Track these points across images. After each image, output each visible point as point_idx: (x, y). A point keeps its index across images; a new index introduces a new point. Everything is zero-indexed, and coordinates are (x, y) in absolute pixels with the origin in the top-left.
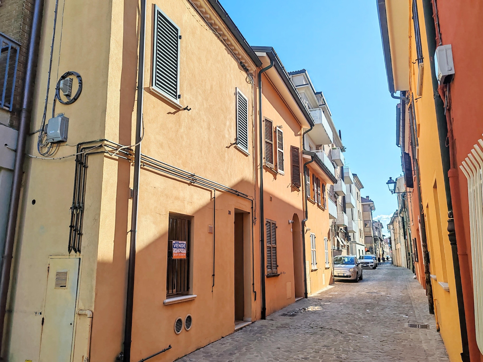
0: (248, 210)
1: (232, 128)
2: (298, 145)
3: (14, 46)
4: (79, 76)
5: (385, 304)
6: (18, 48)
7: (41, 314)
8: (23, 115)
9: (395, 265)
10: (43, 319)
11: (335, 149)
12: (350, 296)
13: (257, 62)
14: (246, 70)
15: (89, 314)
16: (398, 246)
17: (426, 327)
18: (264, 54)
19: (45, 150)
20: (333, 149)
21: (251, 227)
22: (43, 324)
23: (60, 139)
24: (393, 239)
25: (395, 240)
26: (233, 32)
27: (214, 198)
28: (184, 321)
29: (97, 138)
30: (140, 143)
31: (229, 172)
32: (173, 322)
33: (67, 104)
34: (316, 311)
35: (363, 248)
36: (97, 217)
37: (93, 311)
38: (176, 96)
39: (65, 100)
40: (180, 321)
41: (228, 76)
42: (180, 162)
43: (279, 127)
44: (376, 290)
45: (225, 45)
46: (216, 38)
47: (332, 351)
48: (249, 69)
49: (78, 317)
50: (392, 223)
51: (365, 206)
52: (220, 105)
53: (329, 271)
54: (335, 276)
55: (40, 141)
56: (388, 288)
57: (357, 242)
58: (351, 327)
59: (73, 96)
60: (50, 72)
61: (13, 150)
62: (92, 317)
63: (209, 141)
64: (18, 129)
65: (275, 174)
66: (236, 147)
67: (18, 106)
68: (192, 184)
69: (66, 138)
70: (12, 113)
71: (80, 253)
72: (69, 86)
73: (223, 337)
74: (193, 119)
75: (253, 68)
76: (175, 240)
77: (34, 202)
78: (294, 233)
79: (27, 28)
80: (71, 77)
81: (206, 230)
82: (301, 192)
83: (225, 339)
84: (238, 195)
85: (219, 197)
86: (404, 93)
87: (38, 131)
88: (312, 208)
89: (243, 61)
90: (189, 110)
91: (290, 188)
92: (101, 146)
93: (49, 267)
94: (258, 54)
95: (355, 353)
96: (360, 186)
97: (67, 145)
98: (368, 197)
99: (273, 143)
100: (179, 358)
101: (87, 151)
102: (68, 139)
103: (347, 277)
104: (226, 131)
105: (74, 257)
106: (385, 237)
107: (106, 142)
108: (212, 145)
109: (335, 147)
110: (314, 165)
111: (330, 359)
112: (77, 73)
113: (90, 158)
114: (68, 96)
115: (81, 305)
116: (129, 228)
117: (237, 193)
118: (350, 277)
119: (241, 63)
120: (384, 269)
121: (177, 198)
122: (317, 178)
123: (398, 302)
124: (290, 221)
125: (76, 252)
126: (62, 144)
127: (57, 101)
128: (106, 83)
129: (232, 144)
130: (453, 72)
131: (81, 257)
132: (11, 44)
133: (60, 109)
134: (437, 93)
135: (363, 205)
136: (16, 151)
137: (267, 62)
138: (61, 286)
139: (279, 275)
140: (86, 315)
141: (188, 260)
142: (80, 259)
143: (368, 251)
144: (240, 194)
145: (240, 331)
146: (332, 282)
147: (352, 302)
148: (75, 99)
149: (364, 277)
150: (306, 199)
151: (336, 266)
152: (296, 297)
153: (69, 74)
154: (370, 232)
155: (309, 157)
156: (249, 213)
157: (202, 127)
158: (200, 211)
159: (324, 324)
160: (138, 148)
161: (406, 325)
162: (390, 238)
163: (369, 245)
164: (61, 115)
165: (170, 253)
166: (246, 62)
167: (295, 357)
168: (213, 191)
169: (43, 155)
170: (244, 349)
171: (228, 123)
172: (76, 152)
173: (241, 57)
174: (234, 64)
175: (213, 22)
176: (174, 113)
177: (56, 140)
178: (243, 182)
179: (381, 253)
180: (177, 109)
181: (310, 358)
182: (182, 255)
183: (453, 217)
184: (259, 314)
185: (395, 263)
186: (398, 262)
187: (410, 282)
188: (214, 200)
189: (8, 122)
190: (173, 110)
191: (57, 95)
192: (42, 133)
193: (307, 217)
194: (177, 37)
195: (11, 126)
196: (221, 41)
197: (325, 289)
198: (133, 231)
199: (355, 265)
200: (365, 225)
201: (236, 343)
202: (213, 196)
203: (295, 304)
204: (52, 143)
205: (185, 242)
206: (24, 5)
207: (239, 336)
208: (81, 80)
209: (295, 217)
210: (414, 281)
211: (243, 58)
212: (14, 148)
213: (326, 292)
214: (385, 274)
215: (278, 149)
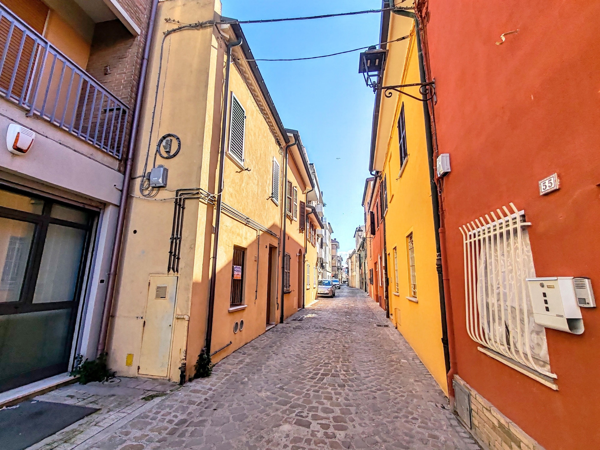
0: (276, 245)
1: (270, 186)
2: (304, 201)
3: (125, 108)
4: (178, 138)
5: (357, 312)
6: (127, 111)
7: (142, 318)
8: (129, 163)
9: (350, 287)
10: (145, 322)
11: (319, 204)
12: (332, 307)
13: (287, 140)
14: (280, 145)
15: (187, 318)
16: (354, 273)
17: (387, 326)
18: (292, 135)
19: (146, 192)
20: (318, 204)
21: (277, 258)
22: (144, 326)
23: (162, 185)
24: (350, 269)
25: (352, 269)
26: (275, 117)
27: (259, 235)
28: (239, 324)
29: (194, 187)
30: (221, 193)
31: (267, 217)
32: (234, 325)
33: (167, 158)
34: (314, 317)
35: (330, 274)
36: (193, 246)
37: (189, 315)
38: (241, 160)
39: (165, 155)
40: (237, 323)
41: (270, 148)
42: (241, 208)
43: (295, 187)
44: (347, 303)
45: (269, 126)
46: (264, 120)
47: (338, 342)
48: (281, 144)
49: (176, 321)
50: (350, 258)
51: (333, 245)
52: (264, 168)
53: (316, 289)
54: (318, 294)
55: (142, 185)
56: (354, 302)
57: (328, 270)
58: (342, 327)
59: (172, 153)
60: (151, 132)
61: (120, 190)
62: (189, 321)
63: (258, 194)
64: (124, 174)
65: (291, 220)
66: (271, 199)
67: (125, 156)
68: (247, 224)
69: (166, 185)
70: (120, 161)
71: (178, 272)
72: (169, 145)
73: (259, 336)
74: (250, 178)
75: (283, 144)
76: (236, 265)
77: (135, 232)
78: (299, 262)
79: (134, 95)
80: (171, 138)
81: (253, 259)
82: (304, 233)
83: (261, 337)
84: (272, 234)
85: (262, 235)
86: (377, 172)
87: (140, 177)
88: (309, 245)
89: (278, 138)
90: (248, 171)
91: (298, 231)
92: (198, 193)
93: (149, 283)
94: (289, 134)
95: (353, 343)
96: (331, 231)
97: (166, 190)
98: (335, 239)
99: (292, 198)
100: (235, 351)
101: (186, 196)
102: (167, 185)
103: (326, 294)
104: (267, 188)
105: (172, 275)
106: (343, 267)
107: (201, 191)
108: (259, 197)
109: (318, 203)
110: (312, 216)
111: (339, 347)
112: (176, 136)
113: (187, 202)
114: (168, 152)
115: (179, 312)
116: (212, 256)
117: (271, 233)
118: (328, 294)
119: (277, 139)
120: (345, 290)
121: (238, 235)
122: (312, 225)
123: (364, 311)
124: (298, 254)
125: (174, 272)
126: (161, 189)
127: (158, 154)
128: (202, 145)
129: (270, 197)
130: (450, 170)
131: (179, 276)
132: (122, 107)
133: (160, 161)
134: (433, 181)
135: (332, 244)
136: (122, 191)
137: (293, 141)
138: (161, 297)
139: (290, 292)
140: (184, 319)
141: (241, 281)
142: (178, 277)
143: (333, 277)
144: (273, 234)
145: (269, 331)
146: (317, 297)
147: (334, 311)
148: (175, 155)
149: (336, 294)
150: (306, 239)
151: (319, 286)
152: (299, 307)
153: (169, 135)
154: (335, 263)
155: (310, 210)
156: (276, 247)
157: (254, 184)
158: (250, 245)
159: (324, 326)
160: (219, 196)
161: (375, 325)
162: (347, 268)
163: (334, 272)
164: (161, 166)
165: (233, 276)
166: (280, 139)
167: (316, 347)
168: (258, 230)
169: (145, 196)
170: (278, 343)
171: (268, 182)
172: (175, 196)
173: (277, 135)
174: (273, 140)
175: (263, 108)
176: (240, 172)
177: (158, 185)
178: (274, 226)
179: (341, 278)
180: (242, 169)
181: (326, 348)
182: (239, 276)
183: (440, 257)
184: (279, 320)
185: (350, 285)
186: (353, 285)
187: (366, 298)
188: (258, 238)
189: (117, 167)
190: (239, 170)
191: (158, 151)
192: (143, 178)
193: (306, 252)
194: (244, 117)
195: (119, 171)
196: (267, 122)
197: (313, 303)
198: (215, 258)
199: (331, 286)
200: (333, 258)
201: (270, 339)
202: (258, 235)
203: (298, 312)
204: (153, 187)
205: (241, 267)
206: (133, 76)
207: (270, 334)
208: (180, 142)
209: (300, 252)
210: (368, 298)
211: (278, 136)
212: (120, 188)
213: (315, 304)
214: (347, 293)
215: (294, 203)
